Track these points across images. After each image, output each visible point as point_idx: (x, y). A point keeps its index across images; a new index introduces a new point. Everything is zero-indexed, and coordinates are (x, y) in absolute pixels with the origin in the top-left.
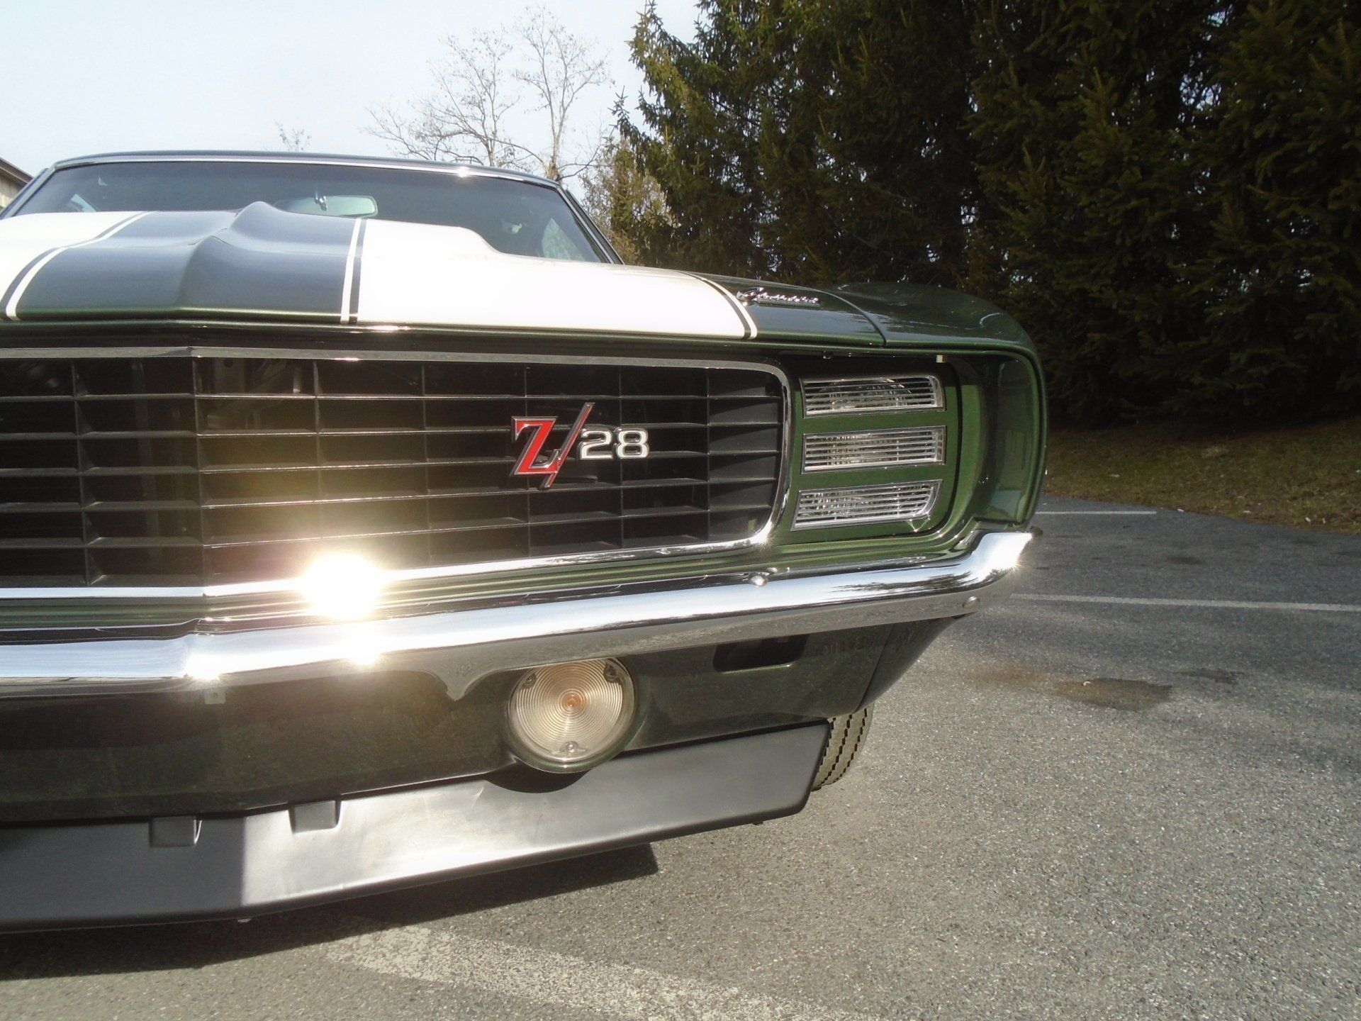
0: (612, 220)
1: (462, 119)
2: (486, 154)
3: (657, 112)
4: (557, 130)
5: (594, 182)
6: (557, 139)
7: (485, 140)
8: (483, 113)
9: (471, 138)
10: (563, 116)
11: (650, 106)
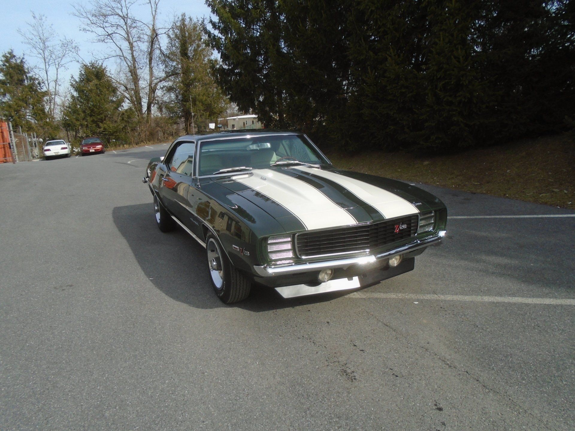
0: (180, 52)
1: (113, 8)
2: (124, 23)
3: (217, 24)
4: (154, 14)
5: (172, 36)
6: (154, 18)
7: (123, 18)
8: (122, 6)
9: (117, 17)
10: (156, 7)
11: (214, 22)
